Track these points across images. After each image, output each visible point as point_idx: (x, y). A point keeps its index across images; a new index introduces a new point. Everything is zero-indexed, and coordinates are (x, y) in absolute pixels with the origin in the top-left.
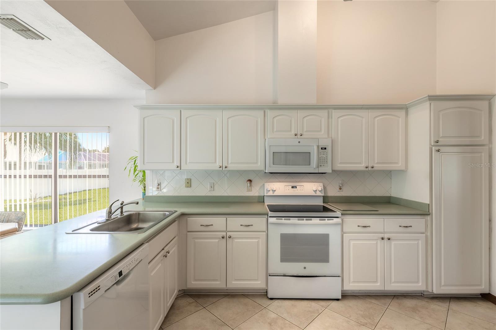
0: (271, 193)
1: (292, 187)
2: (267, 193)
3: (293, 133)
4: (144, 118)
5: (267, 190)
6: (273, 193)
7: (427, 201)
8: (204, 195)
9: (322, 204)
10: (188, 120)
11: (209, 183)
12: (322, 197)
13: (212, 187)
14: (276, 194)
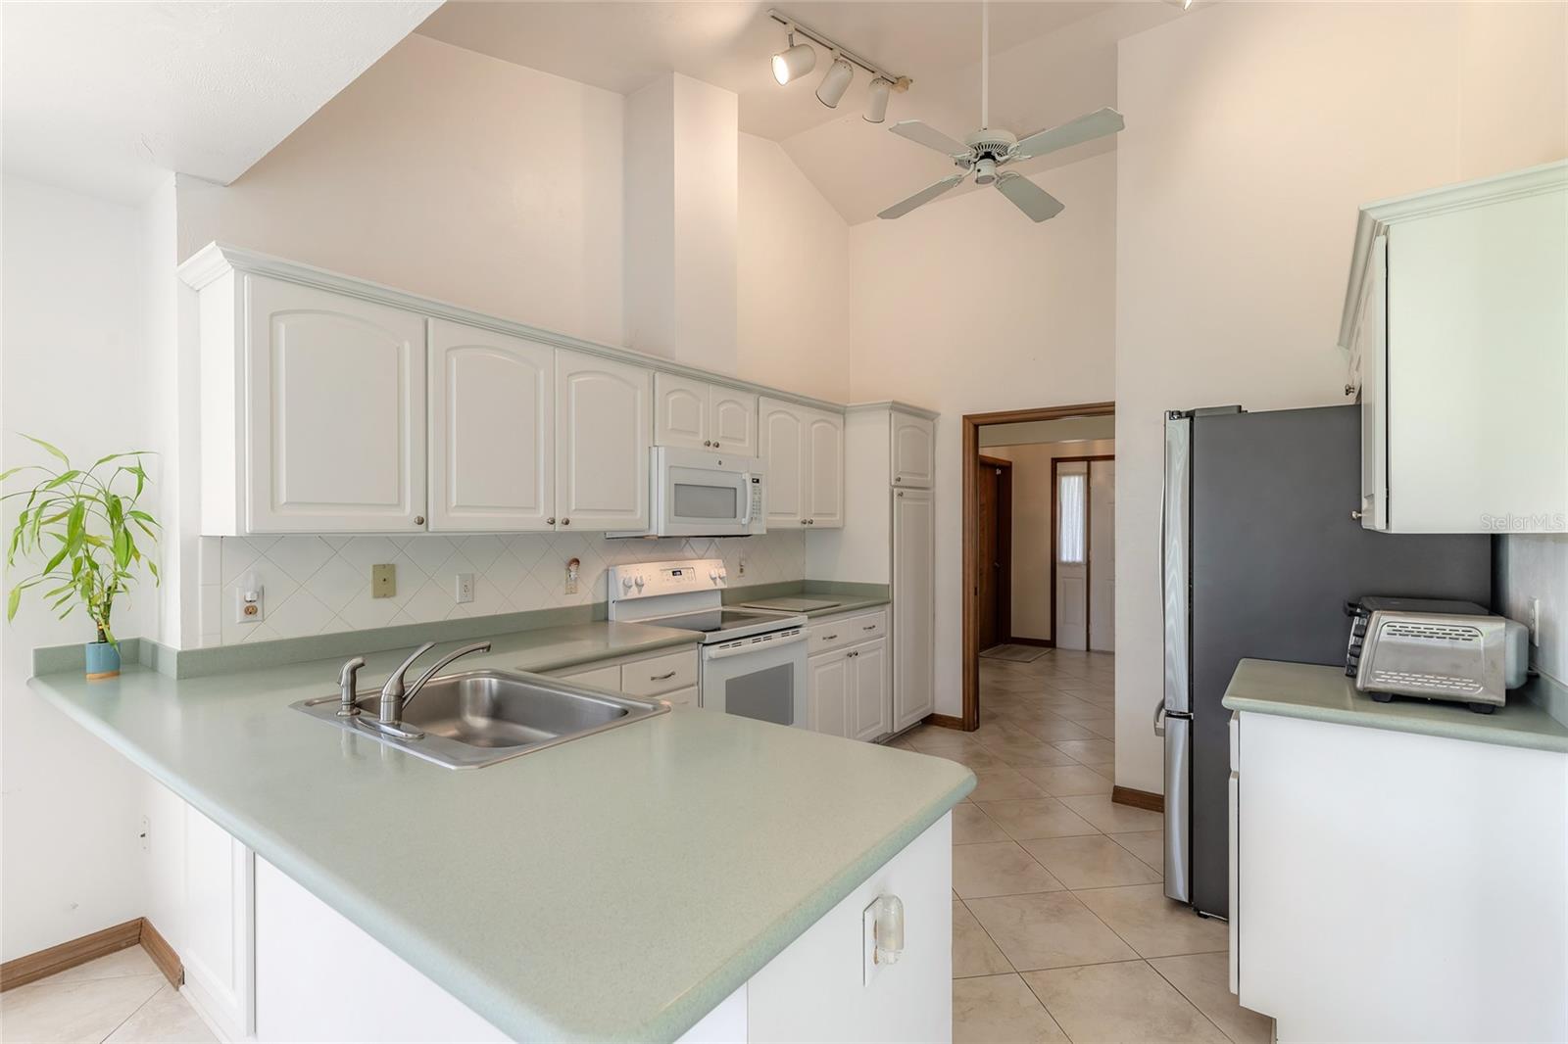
0: (634, 593)
1: (674, 573)
2: (626, 594)
3: (701, 438)
4: (272, 316)
5: (624, 583)
6: (640, 591)
7: (886, 581)
8: (440, 618)
9: (721, 608)
10: (455, 360)
11: (457, 577)
12: (719, 593)
13: (468, 588)
14: (646, 592)
